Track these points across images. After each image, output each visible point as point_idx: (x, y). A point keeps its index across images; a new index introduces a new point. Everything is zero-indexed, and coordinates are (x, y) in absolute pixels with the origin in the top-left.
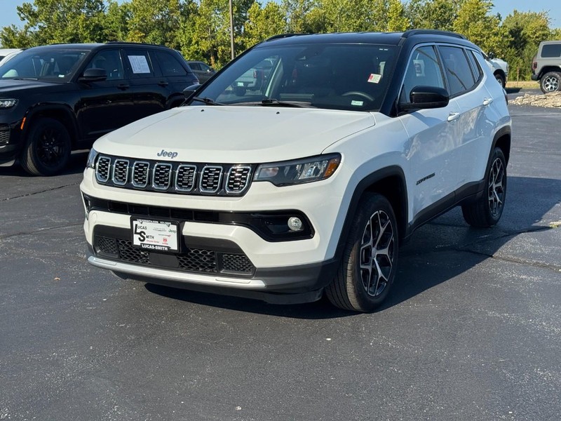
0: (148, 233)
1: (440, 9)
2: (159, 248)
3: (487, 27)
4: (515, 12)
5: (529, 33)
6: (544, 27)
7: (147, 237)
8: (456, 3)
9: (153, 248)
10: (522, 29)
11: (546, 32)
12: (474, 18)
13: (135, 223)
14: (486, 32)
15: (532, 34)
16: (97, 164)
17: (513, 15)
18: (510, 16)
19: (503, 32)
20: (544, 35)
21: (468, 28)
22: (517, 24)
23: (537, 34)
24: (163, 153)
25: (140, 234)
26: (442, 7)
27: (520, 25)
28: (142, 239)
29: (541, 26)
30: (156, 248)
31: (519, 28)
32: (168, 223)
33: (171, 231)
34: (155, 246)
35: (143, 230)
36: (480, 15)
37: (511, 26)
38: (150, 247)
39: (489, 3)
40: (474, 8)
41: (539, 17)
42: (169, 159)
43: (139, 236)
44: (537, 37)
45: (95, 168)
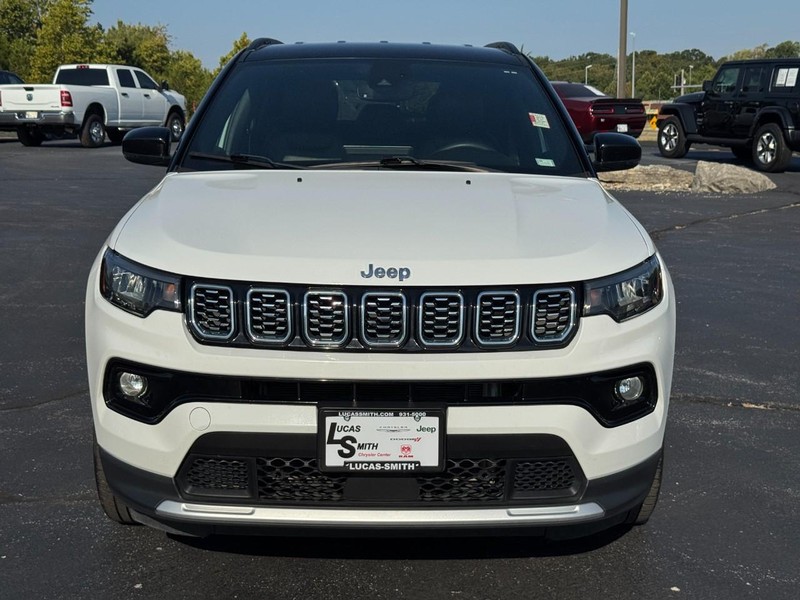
0: (361, 438)
1: (13, 11)
2: (394, 467)
3: (87, 43)
4: (120, 23)
5: (144, 55)
6: (163, 48)
7: (360, 447)
8: (35, 4)
9: (379, 467)
10: (134, 49)
11: (165, 54)
12: (67, 28)
13: (329, 420)
14: (87, 50)
15: (147, 56)
16: (191, 301)
17: (117, 27)
18: (114, 29)
19: (109, 51)
20: (163, 58)
21: (60, 41)
22: (126, 40)
23: (155, 57)
24: (373, 271)
25: (342, 442)
26: (15, 9)
27: (129, 43)
28: (346, 451)
29: (158, 46)
30: (387, 467)
31: (128, 47)
32: (417, 415)
33: (422, 429)
34: (383, 463)
35: (351, 434)
36: (76, 24)
37: (117, 43)
38: (372, 467)
39: (86, 8)
40: (67, 14)
41: (154, 34)
42: (395, 282)
43: (339, 447)
44: (154, 61)
45: (184, 309)
